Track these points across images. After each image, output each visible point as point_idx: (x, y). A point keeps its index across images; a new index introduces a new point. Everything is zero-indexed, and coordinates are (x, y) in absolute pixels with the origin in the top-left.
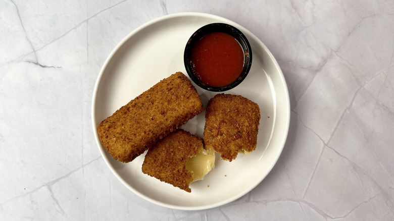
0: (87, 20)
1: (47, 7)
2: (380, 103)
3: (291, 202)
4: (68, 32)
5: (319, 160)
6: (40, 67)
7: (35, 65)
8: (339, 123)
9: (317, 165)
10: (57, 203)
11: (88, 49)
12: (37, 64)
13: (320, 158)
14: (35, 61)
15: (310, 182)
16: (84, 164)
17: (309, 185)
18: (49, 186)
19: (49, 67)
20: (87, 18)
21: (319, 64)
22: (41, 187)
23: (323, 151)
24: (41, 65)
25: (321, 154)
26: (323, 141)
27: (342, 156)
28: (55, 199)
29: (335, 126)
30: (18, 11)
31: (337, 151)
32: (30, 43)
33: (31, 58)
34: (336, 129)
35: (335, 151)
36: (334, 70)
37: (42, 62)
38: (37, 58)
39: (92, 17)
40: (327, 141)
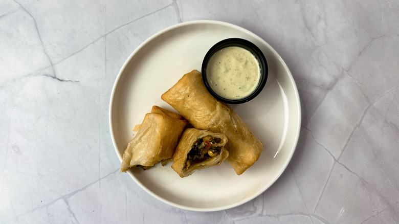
0: (105, 36)
1: (66, 22)
2: (389, 121)
3: (302, 216)
4: (86, 47)
5: (330, 176)
7: (52, 78)
8: (349, 140)
10: (74, 216)
11: (106, 64)
12: (55, 77)
13: (331, 173)
14: (52, 74)
15: (321, 196)
16: (101, 177)
17: (320, 199)
18: (65, 199)
19: (67, 81)
20: (105, 34)
21: (331, 83)
22: (57, 200)
23: (333, 167)
24: (58, 79)
25: (332, 170)
26: (334, 157)
27: (351, 171)
28: (71, 212)
29: (345, 143)
30: (36, 25)
31: (349, 168)
32: (48, 56)
33: (48, 71)
34: (346, 145)
35: (345, 167)
36: (345, 88)
37: (60, 76)
38: (54, 72)
39: (110, 33)
40: (338, 157)
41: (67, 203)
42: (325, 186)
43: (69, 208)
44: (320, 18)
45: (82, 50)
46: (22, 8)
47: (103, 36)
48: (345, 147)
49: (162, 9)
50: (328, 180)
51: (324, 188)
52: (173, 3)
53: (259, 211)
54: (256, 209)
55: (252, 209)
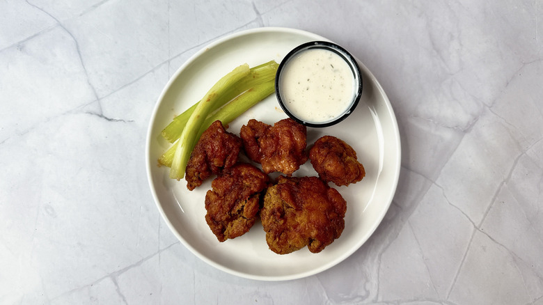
0: (169, 61)
1: (116, 43)
3: (432, 302)
4: (143, 76)
5: (468, 249)
6: (105, 120)
8: (494, 200)
9: (465, 255)
10: (124, 300)
12: (101, 116)
13: (469, 245)
15: (457, 277)
16: (160, 248)
17: (455, 280)
18: (113, 277)
19: (117, 121)
20: (168, 59)
21: (468, 123)
22: (103, 278)
23: (472, 237)
24: (106, 118)
25: (471, 241)
26: (473, 224)
27: (498, 243)
28: (121, 295)
29: (488, 204)
30: (78, 47)
31: (491, 236)
32: (93, 88)
33: (93, 108)
35: (489, 237)
37: (108, 114)
38: (101, 109)
39: (175, 57)
40: (479, 223)
41: (116, 284)
42: (463, 261)
43: (118, 290)
44: (452, 37)
45: (137, 80)
46: (61, 25)
47: (165, 62)
48: (489, 209)
49: (242, 27)
50: (466, 254)
51: (461, 265)
52: (257, 19)
53: (372, 296)
54: (368, 293)
55: (363, 293)
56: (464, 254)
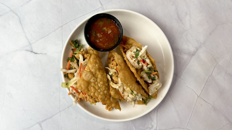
0: (62, 26)
1: (38, 18)
2: (228, 73)
4: (50, 33)
5: (195, 105)
7: (31, 52)
8: (205, 84)
11: (62, 43)
12: (32, 52)
13: (195, 104)
14: (30, 50)
16: (61, 110)
17: (190, 119)
18: (40, 124)
19: (39, 54)
21: (194, 51)
22: (35, 124)
23: (197, 100)
24: (34, 53)
25: (196, 102)
26: (197, 95)
27: (207, 103)
30: (20, 21)
31: (205, 100)
32: (28, 39)
33: (28, 48)
34: (204, 87)
35: (204, 100)
36: (202, 54)
37: (35, 51)
38: (32, 48)
39: (65, 24)
40: (199, 95)
41: (41, 127)
42: (193, 111)
43: (42, 129)
44: (187, 14)
45: (48, 35)
46: (12, 11)
48: (203, 88)
49: (95, 11)
50: (194, 108)
51: (192, 113)
52: (101, 7)
53: (155, 127)
54: (153, 126)
55: (150, 126)
56: (193, 108)
